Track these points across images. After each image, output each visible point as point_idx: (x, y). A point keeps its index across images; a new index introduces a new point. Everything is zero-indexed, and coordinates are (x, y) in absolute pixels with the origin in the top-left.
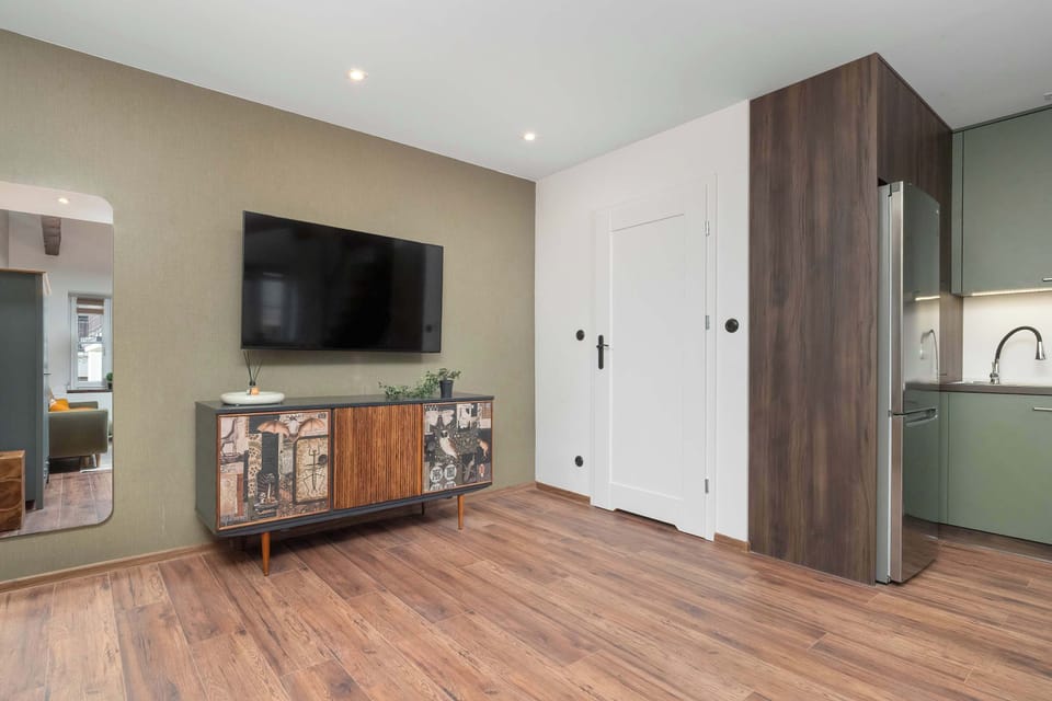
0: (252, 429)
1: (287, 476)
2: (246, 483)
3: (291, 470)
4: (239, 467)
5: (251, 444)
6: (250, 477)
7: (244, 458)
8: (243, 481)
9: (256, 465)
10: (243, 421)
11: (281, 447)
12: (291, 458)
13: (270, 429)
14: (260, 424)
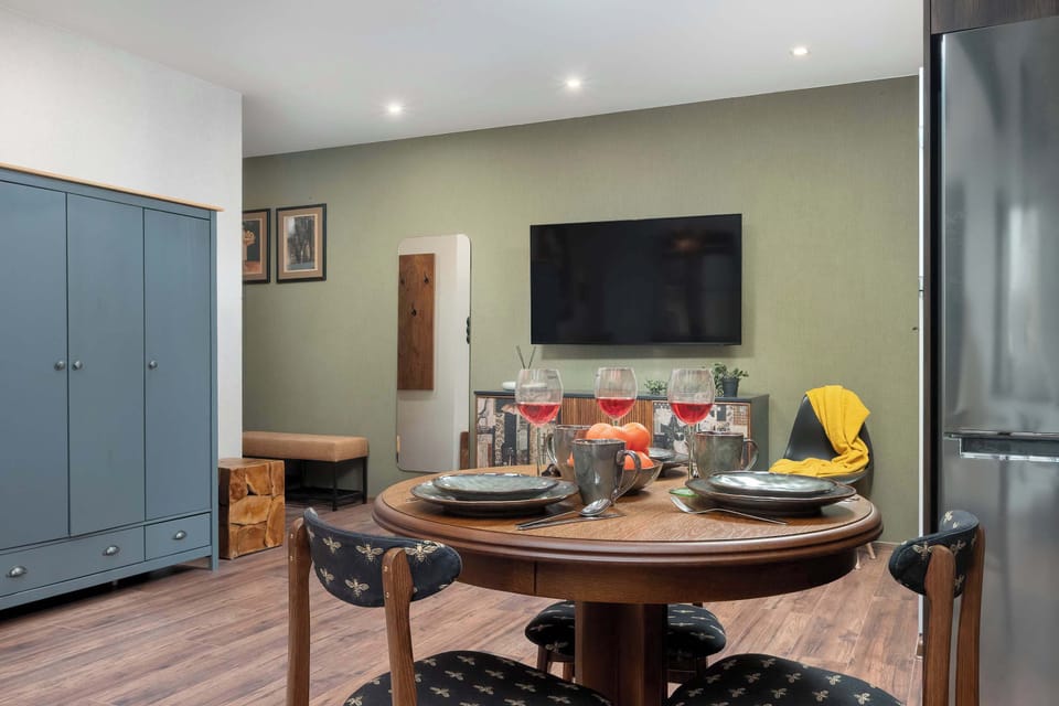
0: (498, 410)
1: (523, 451)
2: (494, 451)
3: (526, 448)
4: (489, 438)
5: (497, 421)
6: (497, 448)
7: (492, 431)
8: (492, 448)
9: (501, 440)
10: (492, 401)
11: (518, 427)
12: (526, 437)
13: (510, 410)
14: (504, 405)
